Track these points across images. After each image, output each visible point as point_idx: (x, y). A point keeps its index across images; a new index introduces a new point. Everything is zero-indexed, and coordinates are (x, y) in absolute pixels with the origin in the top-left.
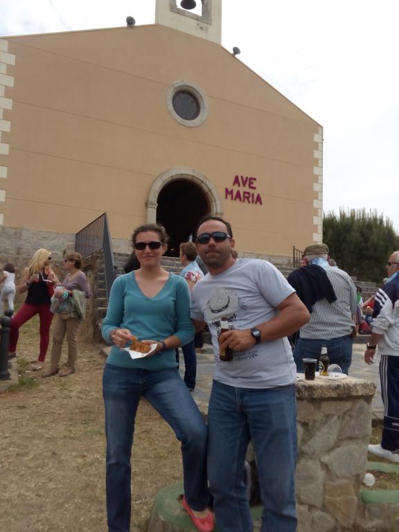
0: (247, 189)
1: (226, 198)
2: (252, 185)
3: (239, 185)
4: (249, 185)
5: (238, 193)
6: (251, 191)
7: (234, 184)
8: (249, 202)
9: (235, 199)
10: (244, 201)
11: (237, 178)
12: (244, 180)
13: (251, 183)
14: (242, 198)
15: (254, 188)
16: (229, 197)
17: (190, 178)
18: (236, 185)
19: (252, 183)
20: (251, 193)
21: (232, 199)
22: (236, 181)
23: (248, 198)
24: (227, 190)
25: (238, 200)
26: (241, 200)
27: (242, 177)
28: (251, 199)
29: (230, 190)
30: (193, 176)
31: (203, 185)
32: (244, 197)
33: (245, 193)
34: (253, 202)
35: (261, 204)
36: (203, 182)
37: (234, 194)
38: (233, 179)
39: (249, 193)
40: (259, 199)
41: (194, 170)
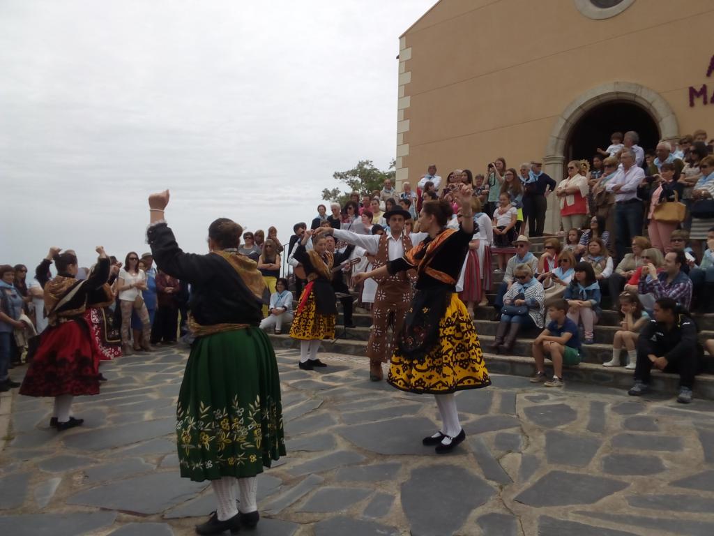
1: (692, 104)
7: (709, 74)
16: (699, 101)
17: (614, 97)
21: (705, 103)
24: (692, 92)
29: (698, 89)
30: (617, 93)
31: (638, 100)
36: (635, 96)
37: (711, 91)
41: (617, 83)
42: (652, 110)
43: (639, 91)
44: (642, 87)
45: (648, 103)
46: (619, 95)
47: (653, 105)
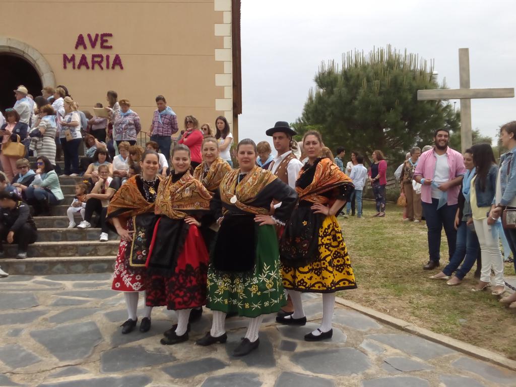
0: (98, 50)
1: (65, 67)
2: (105, 44)
3: (85, 48)
4: (102, 44)
5: (84, 58)
6: (104, 53)
7: (77, 47)
8: (102, 68)
9: (79, 68)
10: (93, 68)
11: (81, 38)
12: (93, 38)
13: (103, 41)
14: (90, 64)
15: (110, 47)
16: (70, 65)
17: (7, 50)
18: (81, 48)
19: (106, 41)
20: (105, 56)
21: (74, 68)
22: (80, 41)
23: (100, 63)
24: (65, 57)
25: (83, 68)
26: (88, 68)
27: (89, 36)
28: (104, 64)
29: (69, 57)
30: (9, 47)
31: (25, 56)
32: (94, 62)
33: (94, 56)
34: (108, 67)
35: (122, 68)
36: (24, 53)
37: (78, 60)
38: (76, 40)
39: (101, 56)
40: (118, 61)
41: (10, 39)
42: (37, 67)
43: (27, 49)
44: (28, 46)
45: (34, 60)
46: (11, 50)
47: (38, 62)
